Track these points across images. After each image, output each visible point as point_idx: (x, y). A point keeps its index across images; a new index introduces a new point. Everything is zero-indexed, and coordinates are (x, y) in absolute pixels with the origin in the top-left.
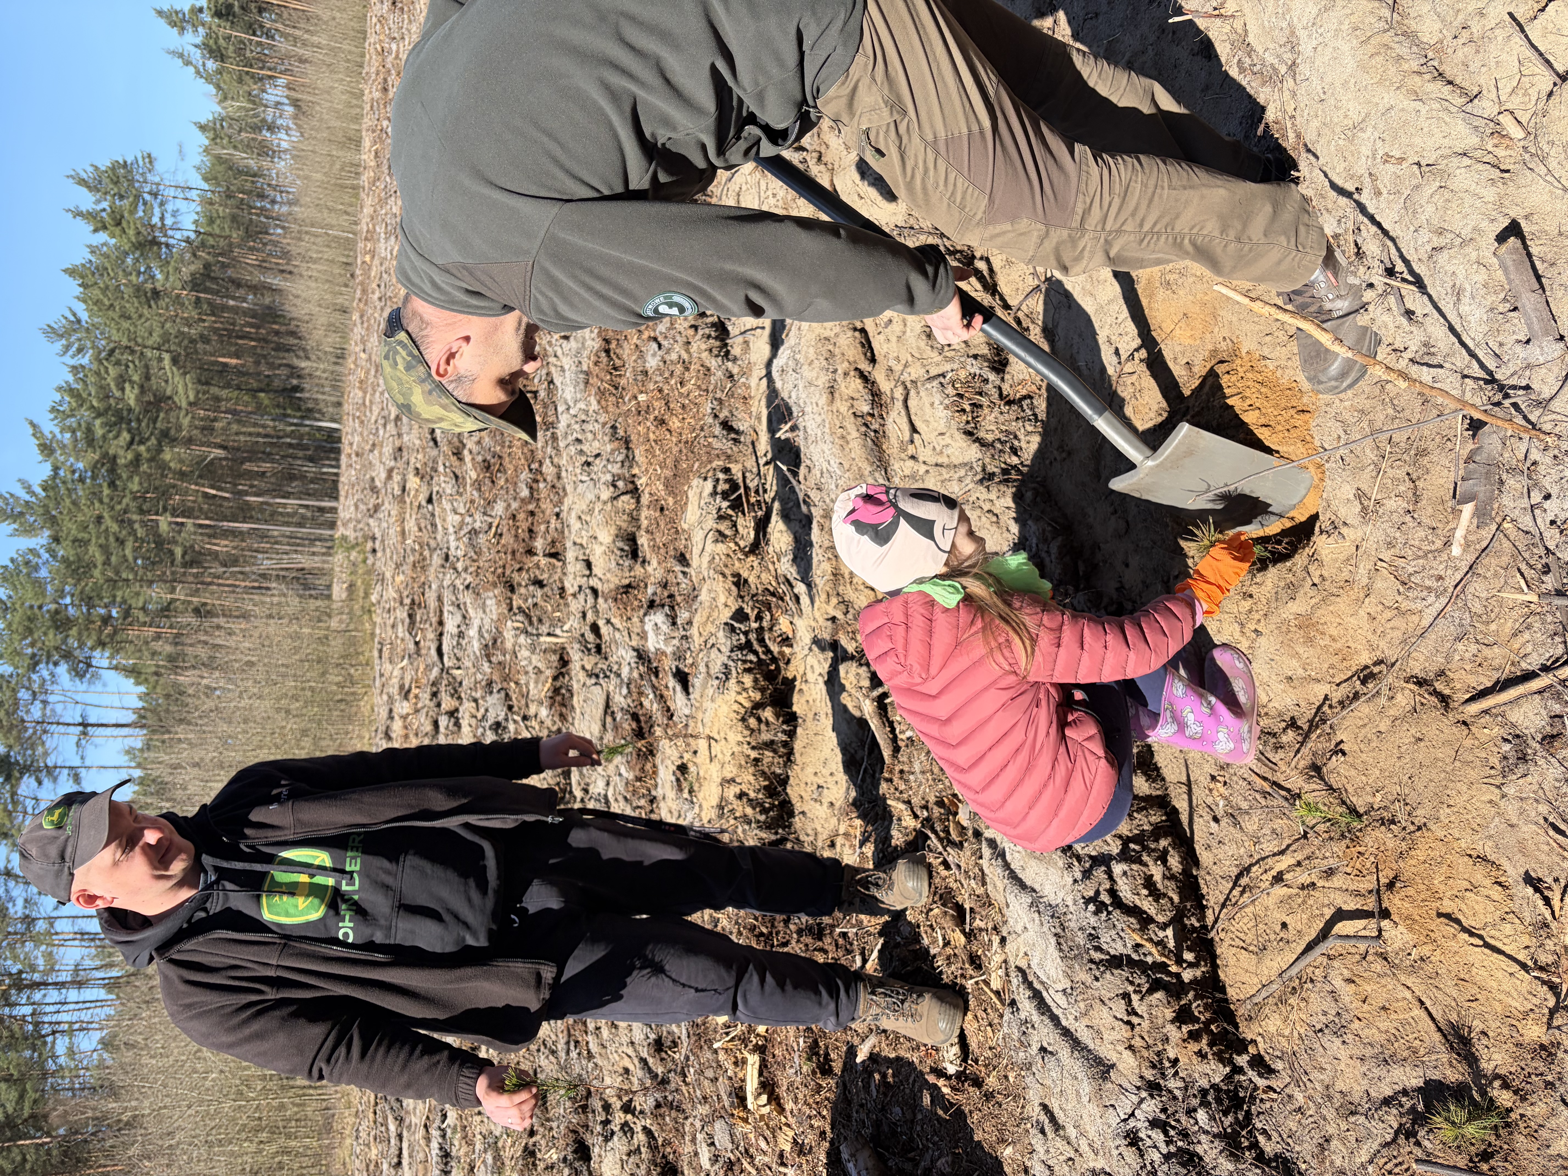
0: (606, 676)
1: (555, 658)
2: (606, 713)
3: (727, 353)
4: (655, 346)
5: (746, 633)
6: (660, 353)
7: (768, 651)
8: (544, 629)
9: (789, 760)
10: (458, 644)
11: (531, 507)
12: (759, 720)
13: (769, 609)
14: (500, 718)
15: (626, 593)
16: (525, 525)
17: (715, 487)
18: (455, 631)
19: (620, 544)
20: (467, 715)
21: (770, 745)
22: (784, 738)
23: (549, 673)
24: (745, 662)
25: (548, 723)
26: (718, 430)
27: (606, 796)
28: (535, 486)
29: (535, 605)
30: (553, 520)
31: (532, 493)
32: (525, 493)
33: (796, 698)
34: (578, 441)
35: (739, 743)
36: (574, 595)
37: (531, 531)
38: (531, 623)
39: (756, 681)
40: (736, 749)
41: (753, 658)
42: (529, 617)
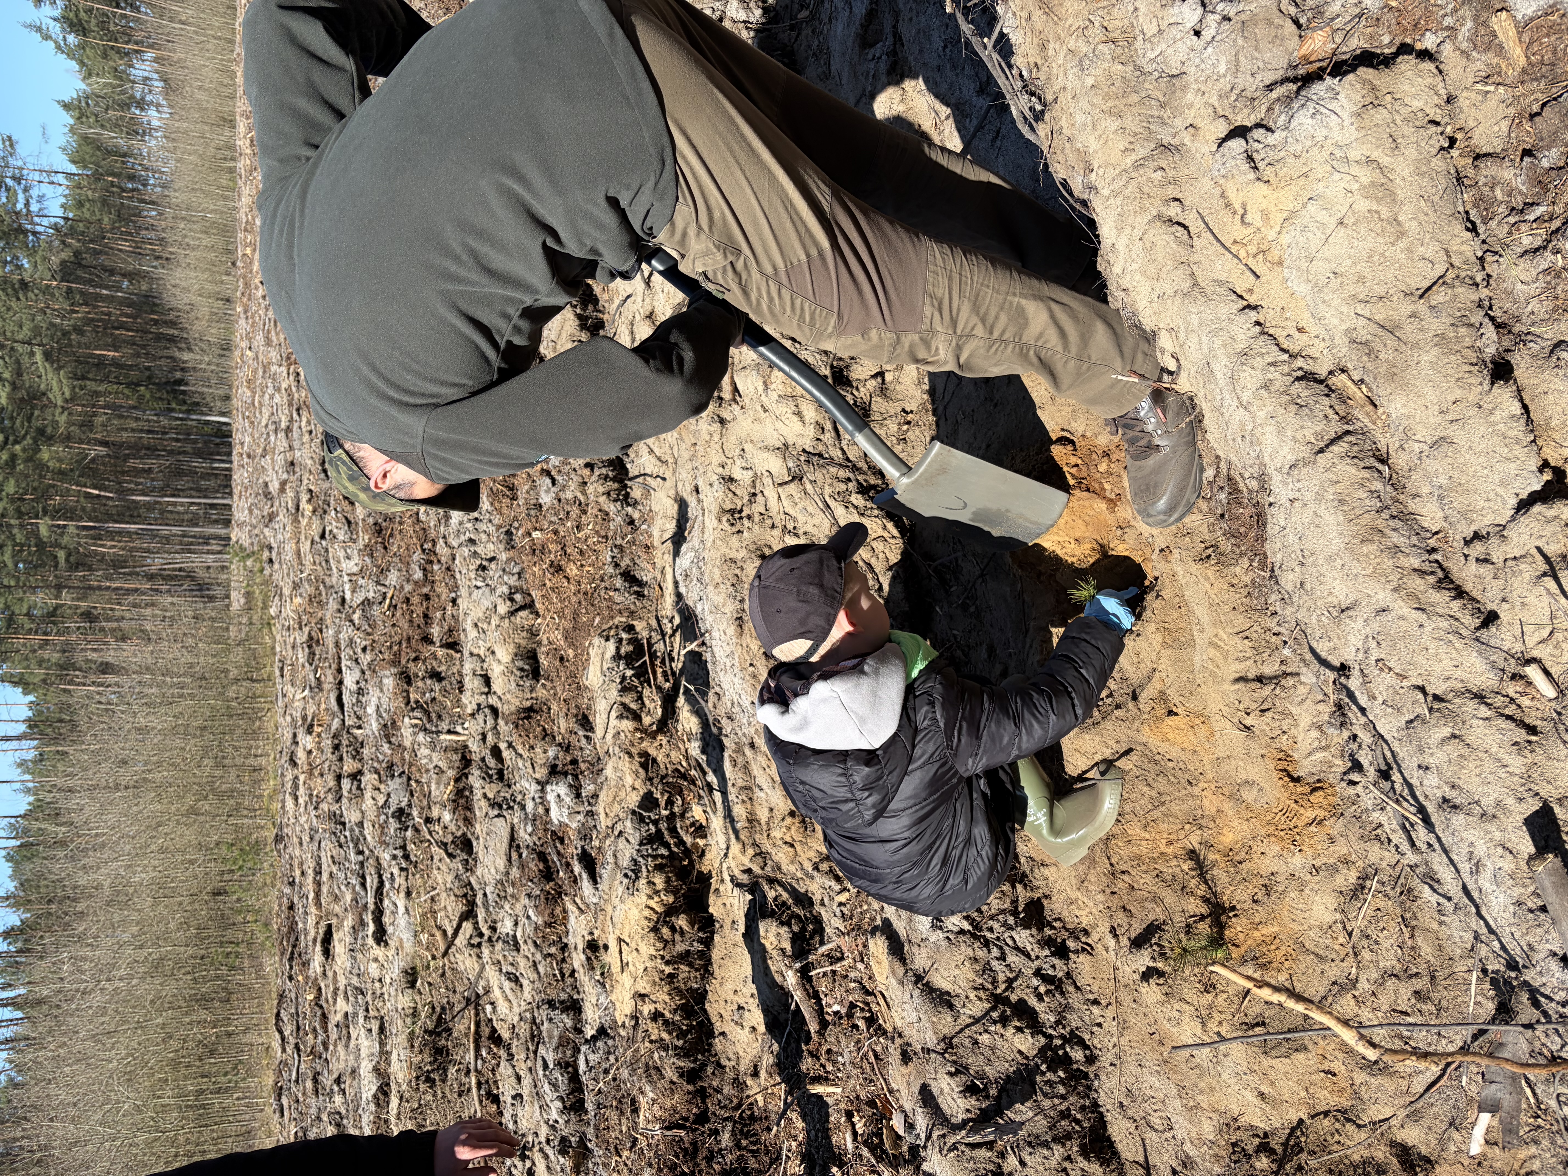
0: (510, 808)
1: (456, 757)
2: (511, 846)
3: (627, 495)
4: (548, 481)
5: (656, 823)
6: (554, 489)
7: (681, 842)
8: (444, 726)
9: (707, 971)
10: (358, 701)
11: (425, 590)
12: (673, 929)
13: (681, 793)
14: (403, 804)
15: (528, 718)
16: (419, 610)
17: (618, 649)
18: (354, 687)
19: (520, 664)
20: (369, 787)
21: (684, 957)
22: (701, 947)
23: (451, 773)
24: (655, 857)
25: (452, 827)
26: (619, 583)
27: (515, 936)
28: (428, 567)
29: (434, 699)
30: (449, 607)
31: (425, 576)
32: (418, 575)
33: (712, 899)
34: (472, 541)
35: (652, 958)
36: (473, 715)
37: (426, 616)
38: (430, 720)
39: (668, 881)
40: (649, 964)
41: (663, 851)
42: (427, 713)
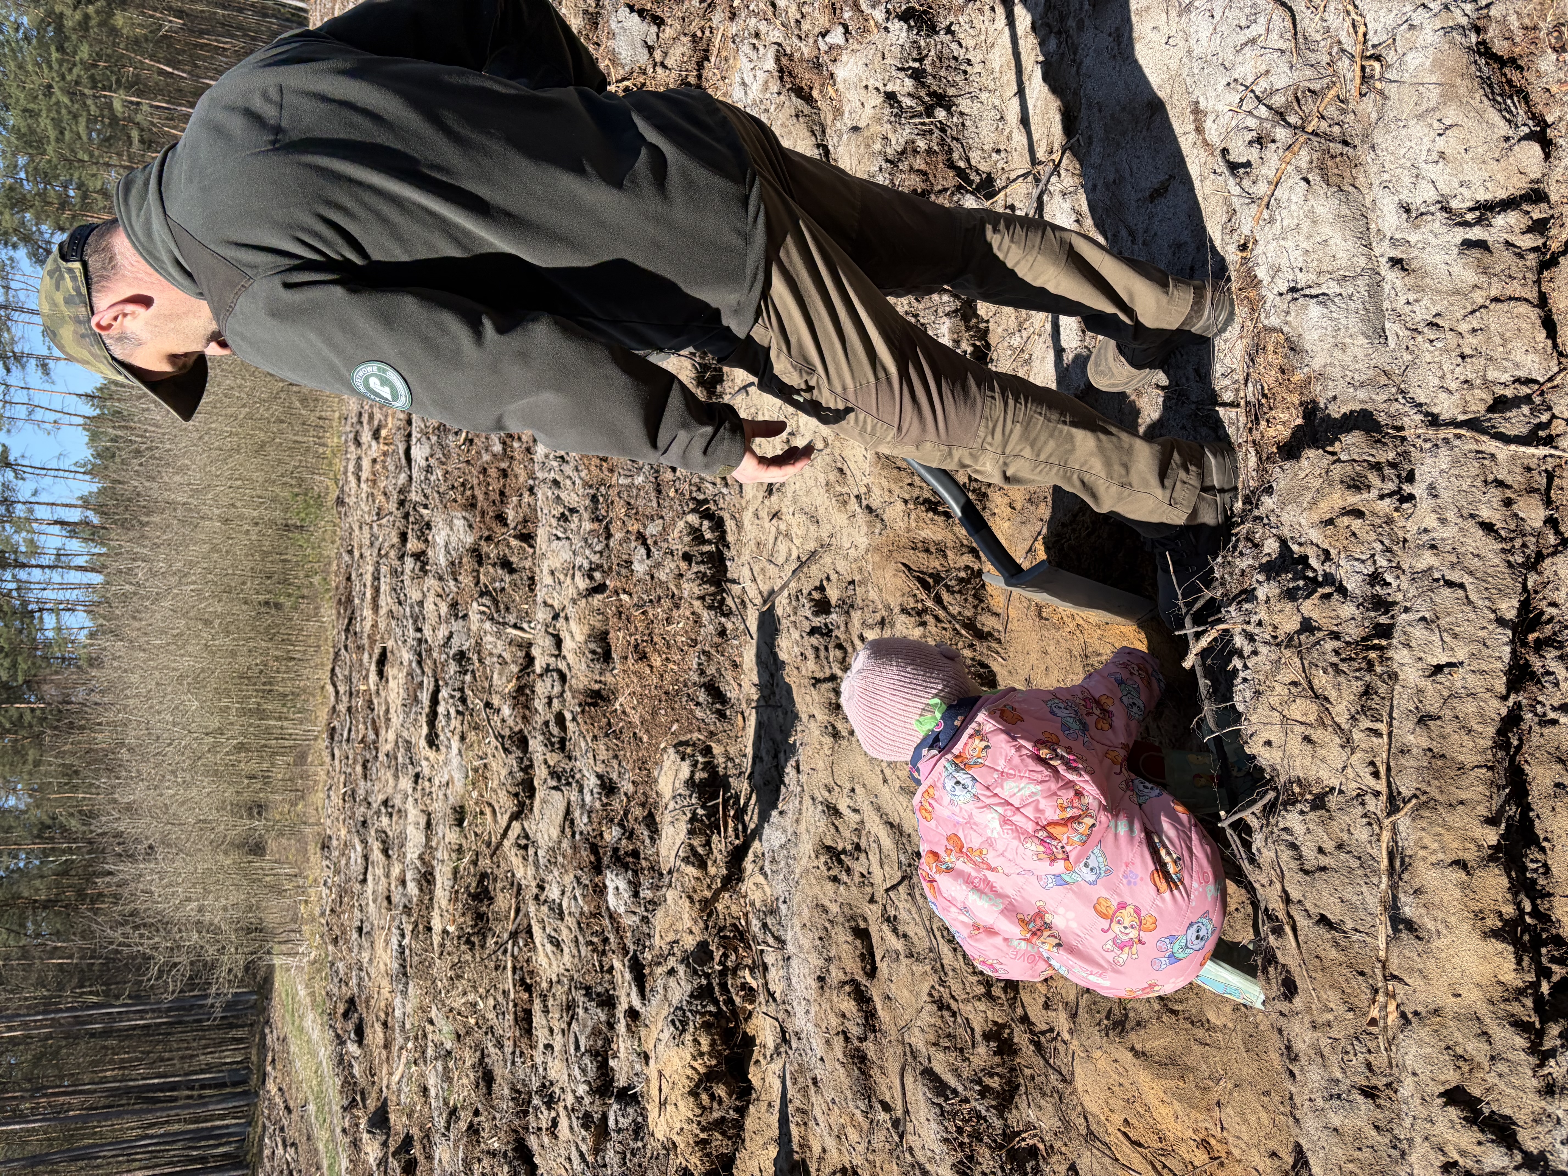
0: (569, 784)
1: (521, 654)
2: (565, 819)
4: (643, 551)
5: (707, 976)
6: (648, 562)
7: (730, 1001)
8: (511, 619)
11: (504, 465)
13: (736, 950)
14: (464, 648)
16: (495, 485)
19: (592, 646)
21: (719, 1124)
22: (736, 1116)
23: (515, 669)
24: (703, 1014)
25: (510, 722)
26: (702, 696)
29: (503, 589)
30: (526, 494)
31: (505, 450)
32: (498, 448)
33: (752, 1069)
37: (502, 493)
38: (498, 611)
39: (713, 1044)
41: (712, 1008)
42: (495, 602)
